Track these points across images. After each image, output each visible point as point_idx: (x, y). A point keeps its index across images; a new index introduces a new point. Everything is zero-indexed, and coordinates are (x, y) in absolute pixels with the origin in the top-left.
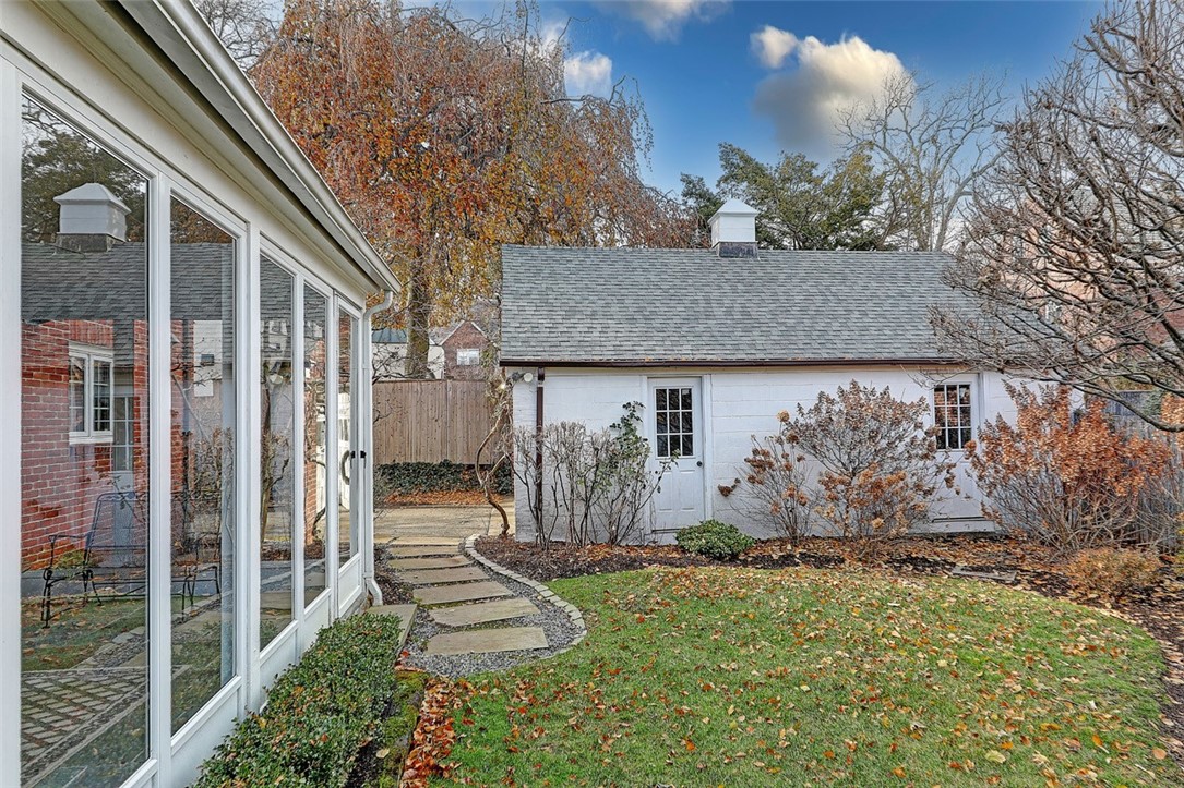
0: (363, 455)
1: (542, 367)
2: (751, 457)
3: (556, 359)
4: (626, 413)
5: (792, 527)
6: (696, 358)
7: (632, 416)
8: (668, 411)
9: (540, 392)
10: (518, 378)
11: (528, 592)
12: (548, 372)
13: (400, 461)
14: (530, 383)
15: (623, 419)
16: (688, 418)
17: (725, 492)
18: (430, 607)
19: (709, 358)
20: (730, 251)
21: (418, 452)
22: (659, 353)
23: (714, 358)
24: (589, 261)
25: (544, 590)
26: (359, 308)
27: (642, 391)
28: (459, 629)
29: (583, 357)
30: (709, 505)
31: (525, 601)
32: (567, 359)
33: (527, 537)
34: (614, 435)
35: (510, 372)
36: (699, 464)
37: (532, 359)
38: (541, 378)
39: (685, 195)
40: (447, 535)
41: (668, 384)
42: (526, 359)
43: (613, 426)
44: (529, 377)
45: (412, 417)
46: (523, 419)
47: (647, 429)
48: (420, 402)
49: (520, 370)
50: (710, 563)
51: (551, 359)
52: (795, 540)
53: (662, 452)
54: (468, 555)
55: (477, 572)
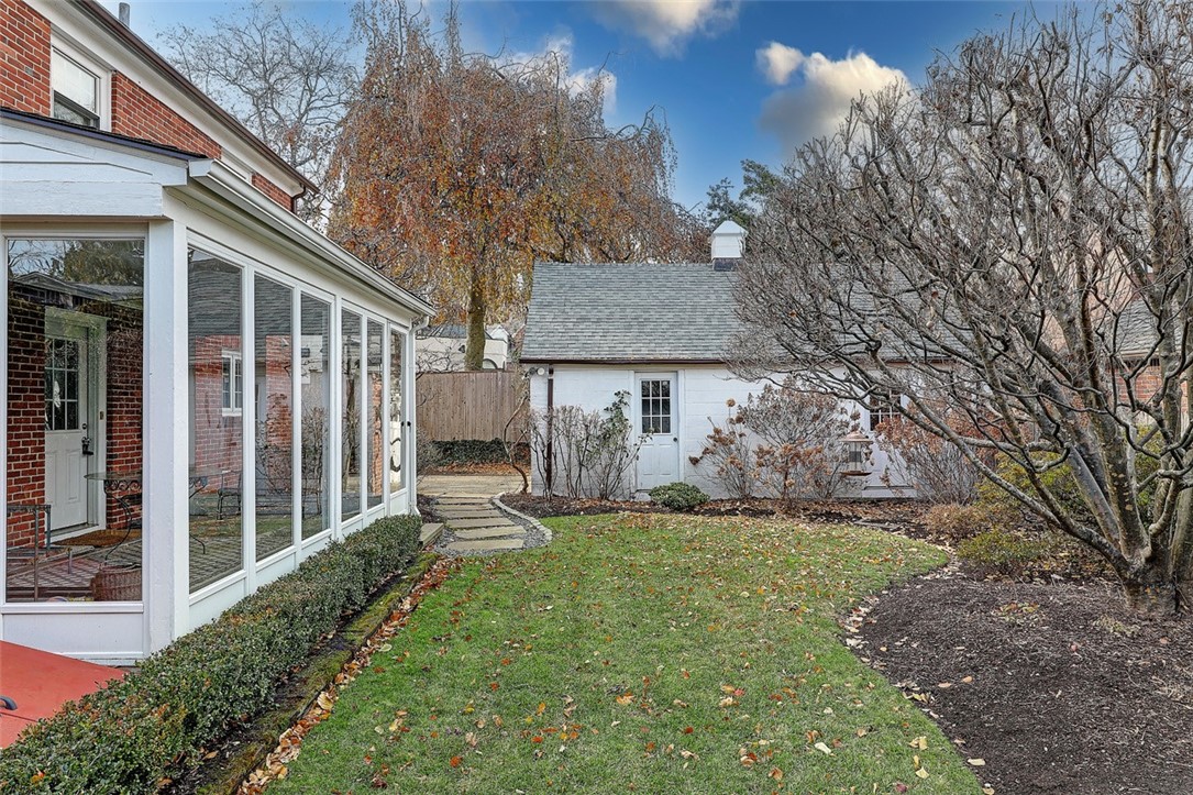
0: (409, 424)
1: (551, 364)
2: (712, 433)
3: (563, 357)
4: (617, 399)
5: (741, 489)
6: (672, 357)
7: (620, 401)
8: (651, 398)
9: (551, 382)
10: (533, 372)
11: (525, 523)
12: (557, 368)
13: (459, 438)
14: (543, 376)
15: (614, 404)
16: (666, 404)
17: (695, 461)
18: (456, 530)
19: (681, 357)
20: (724, 265)
21: (474, 432)
22: (645, 353)
23: (686, 357)
24: (603, 276)
25: (535, 522)
26: (407, 328)
27: (630, 383)
28: (471, 540)
29: (584, 355)
30: (682, 472)
31: (521, 527)
32: (570, 358)
33: (539, 493)
34: (608, 416)
35: (527, 368)
36: (675, 439)
37: (544, 357)
38: (551, 372)
39: (710, 208)
40: (483, 493)
41: (652, 377)
42: (539, 357)
43: (607, 409)
44: (542, 371)
45: (469, 402)
46: (538, 403)
47: (634, 413)
48: (475, 391)
49: (535, 366)
50: (671, 512)
51: (558, 358)
52: (746, 498)
53: (645, 429)
54: (493, 504)
55: (497, 512)
